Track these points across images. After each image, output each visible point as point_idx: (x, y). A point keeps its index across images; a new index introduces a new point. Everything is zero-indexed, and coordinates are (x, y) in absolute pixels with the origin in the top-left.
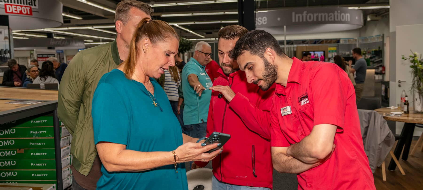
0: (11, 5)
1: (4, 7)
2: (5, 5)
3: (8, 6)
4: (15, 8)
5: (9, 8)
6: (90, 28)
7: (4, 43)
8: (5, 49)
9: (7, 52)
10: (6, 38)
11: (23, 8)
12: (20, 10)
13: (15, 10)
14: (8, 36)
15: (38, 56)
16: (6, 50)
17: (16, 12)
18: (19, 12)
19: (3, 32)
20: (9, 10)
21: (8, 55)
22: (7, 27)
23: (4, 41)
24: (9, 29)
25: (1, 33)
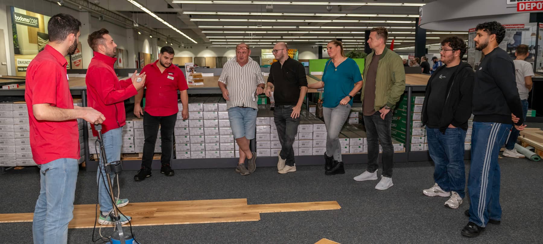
0: (525, 3)
1: (516, 6)
2: (518, 4)
3: (520, 5)
4: (528, 5)
5: (522, 6)
7: (530, 40)
8: (530, 46)
9: (533, 48)
10: (533, 34)
11: (538, 4)
12: (535, 6)
13: (528, 8)
14: (535, 32)
16: (532, 46)
17: (529, 9)
18: (532, 8)
19: (531, 29)
20: (522, 7)
21: (533, 51)
22: (536, 23)
23: (531, 37)
24: (538, 25)
25: (528, 29)
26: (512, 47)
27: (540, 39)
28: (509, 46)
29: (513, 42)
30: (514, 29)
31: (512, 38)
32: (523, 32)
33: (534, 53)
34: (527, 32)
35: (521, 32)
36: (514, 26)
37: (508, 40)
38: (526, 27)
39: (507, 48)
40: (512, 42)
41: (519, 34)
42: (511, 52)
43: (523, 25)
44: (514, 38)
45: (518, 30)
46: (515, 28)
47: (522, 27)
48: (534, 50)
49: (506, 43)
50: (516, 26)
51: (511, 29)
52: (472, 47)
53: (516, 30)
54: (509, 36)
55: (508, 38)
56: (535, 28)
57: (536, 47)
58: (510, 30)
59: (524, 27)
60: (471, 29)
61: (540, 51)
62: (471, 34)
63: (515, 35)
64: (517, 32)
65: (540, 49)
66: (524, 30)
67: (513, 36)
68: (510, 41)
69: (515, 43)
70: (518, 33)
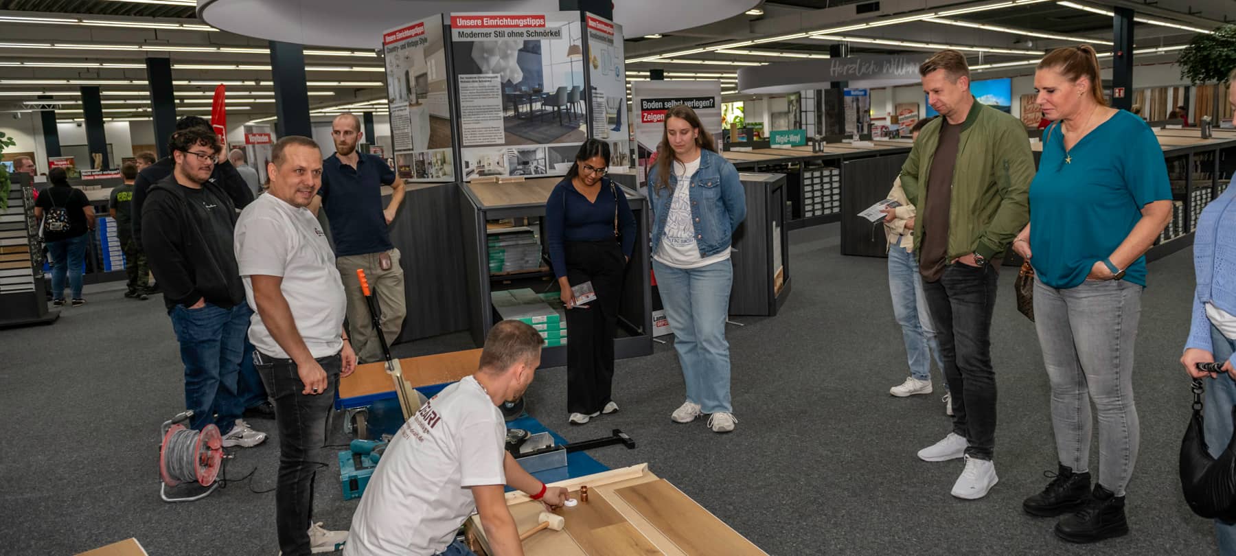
6: (928, 17)
7: (567, 68)
8: (570, 89)
9: (578, 96)
10: (573, 50)
14: (579, 43)
15: (646, 105)
19: (564, 32)
21: (581, 107)
22: (578, 13)
23: (569, 59)
24: (583, 19)
25: (556, 34)
26: (517, 93)
27: (596, 67)
28: (509, 91)
29: (518, 77)
30: (516, 30)
31: (513, 62)
32: (545, 43)
33: (584, 112)
34: (555, 41)
35: (539, 41)
36: (515, 22)
37: (503, 70)
38: (551, 25)
39: (504, 95)
40: (516, 76)
41: (531, 50)
42: (516, 109)
43: (542, 17)
44: (519, 61)
45: (529, 35)
46: (517, 26)
47: (540, 26)
48: (582, 102)
49: (499, 79)
50: (521, 22)
51: (507, 30)
52: (401, 97)
53: (521, 34)
54: (505, 56)
55: (502, 62)
56: (576, 26)
57: (588, 93)
58: (501, 34)
59: (544, 26)
60: (389, 35)
61: (599, 105)
62: (391, 50)
63: (520, 50)
64: (526, 43)
65: (599, 100)
66: (545, 34)
67: (516, 53)
68: (508, 72)
69: (525, 78)
70: (531, 46)
